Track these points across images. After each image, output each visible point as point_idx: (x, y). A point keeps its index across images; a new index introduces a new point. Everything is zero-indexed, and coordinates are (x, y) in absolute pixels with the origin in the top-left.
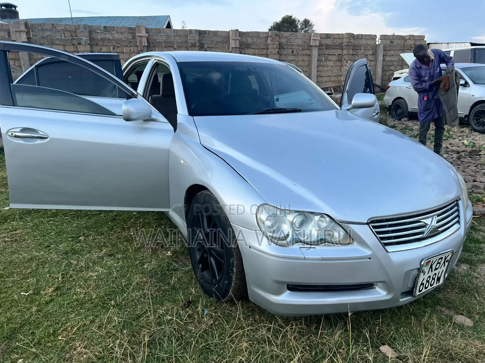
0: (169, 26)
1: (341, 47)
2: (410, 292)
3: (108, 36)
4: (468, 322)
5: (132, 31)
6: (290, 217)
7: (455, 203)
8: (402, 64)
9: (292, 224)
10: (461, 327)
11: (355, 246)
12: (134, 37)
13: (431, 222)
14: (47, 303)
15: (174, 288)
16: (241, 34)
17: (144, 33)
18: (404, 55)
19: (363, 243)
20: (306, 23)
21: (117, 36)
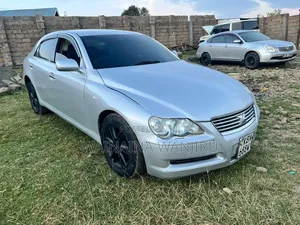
0: (57, 15)
1: (167, 24)
2: (235, 157)
3: (17, 23)
4: (265, 170)
5: (33, 19)
6: (168, 123)
7: (252, 106)
8: (204, 33)
9: (170, 126)
10: (262, 172)
11: (205, 134)
12: (35, 23)
13: (242, 117)
14: (18, 195)
15: (98, 175)
16: (106, 18)
17: (41, 20)
18: (205, 28)
19: (209, 132)
20: (144, 10)
21: (23, 23)
